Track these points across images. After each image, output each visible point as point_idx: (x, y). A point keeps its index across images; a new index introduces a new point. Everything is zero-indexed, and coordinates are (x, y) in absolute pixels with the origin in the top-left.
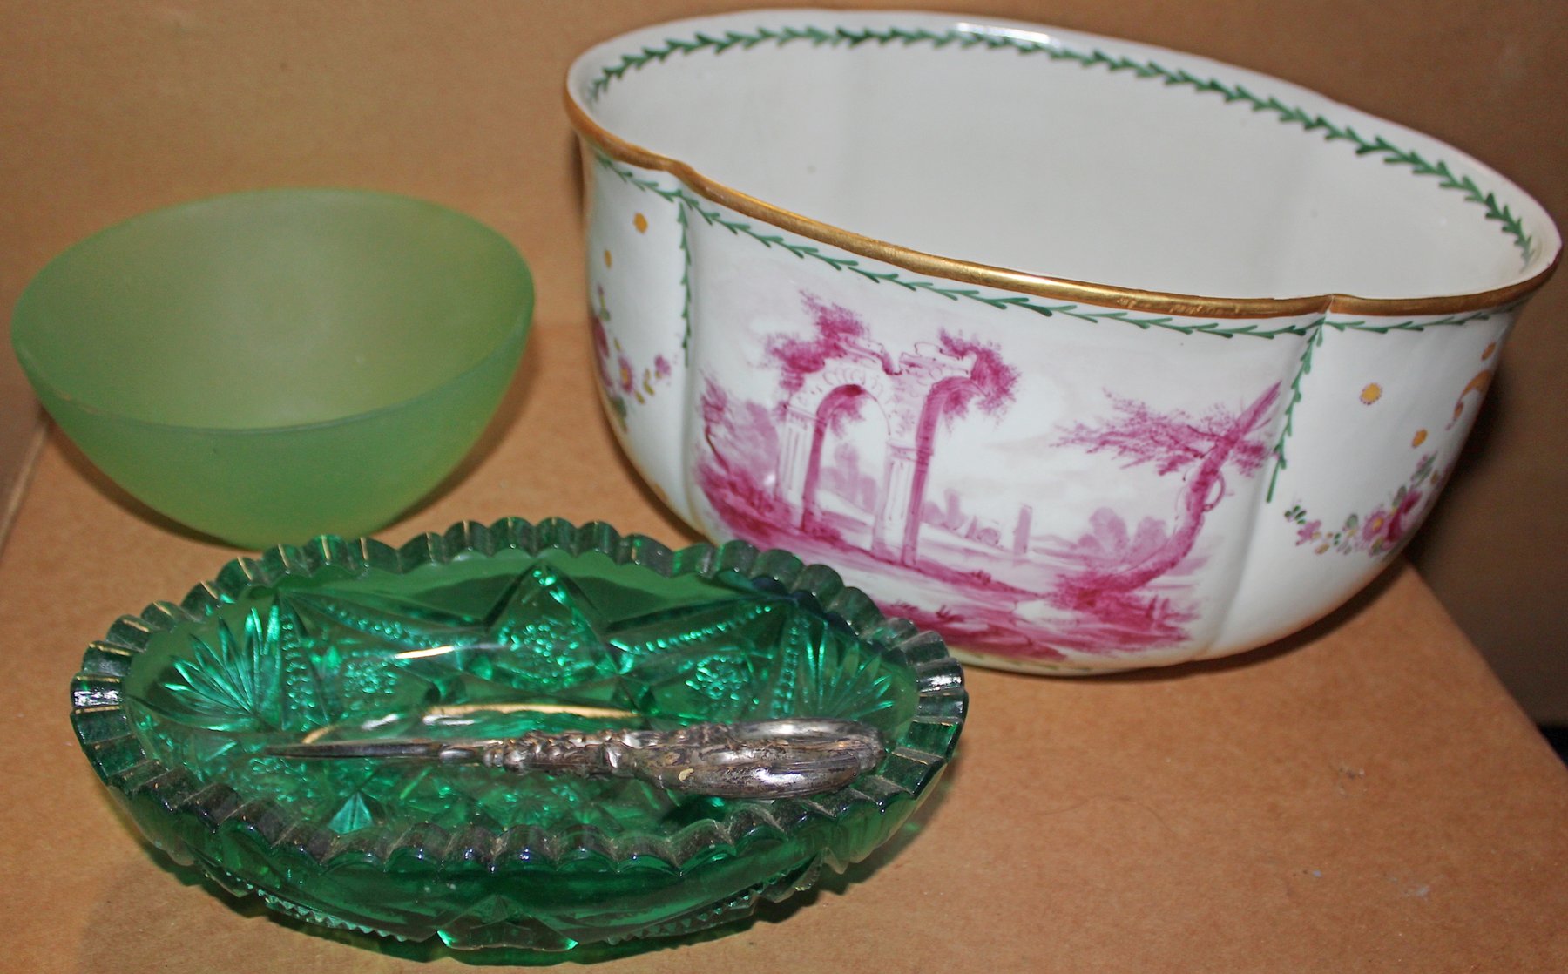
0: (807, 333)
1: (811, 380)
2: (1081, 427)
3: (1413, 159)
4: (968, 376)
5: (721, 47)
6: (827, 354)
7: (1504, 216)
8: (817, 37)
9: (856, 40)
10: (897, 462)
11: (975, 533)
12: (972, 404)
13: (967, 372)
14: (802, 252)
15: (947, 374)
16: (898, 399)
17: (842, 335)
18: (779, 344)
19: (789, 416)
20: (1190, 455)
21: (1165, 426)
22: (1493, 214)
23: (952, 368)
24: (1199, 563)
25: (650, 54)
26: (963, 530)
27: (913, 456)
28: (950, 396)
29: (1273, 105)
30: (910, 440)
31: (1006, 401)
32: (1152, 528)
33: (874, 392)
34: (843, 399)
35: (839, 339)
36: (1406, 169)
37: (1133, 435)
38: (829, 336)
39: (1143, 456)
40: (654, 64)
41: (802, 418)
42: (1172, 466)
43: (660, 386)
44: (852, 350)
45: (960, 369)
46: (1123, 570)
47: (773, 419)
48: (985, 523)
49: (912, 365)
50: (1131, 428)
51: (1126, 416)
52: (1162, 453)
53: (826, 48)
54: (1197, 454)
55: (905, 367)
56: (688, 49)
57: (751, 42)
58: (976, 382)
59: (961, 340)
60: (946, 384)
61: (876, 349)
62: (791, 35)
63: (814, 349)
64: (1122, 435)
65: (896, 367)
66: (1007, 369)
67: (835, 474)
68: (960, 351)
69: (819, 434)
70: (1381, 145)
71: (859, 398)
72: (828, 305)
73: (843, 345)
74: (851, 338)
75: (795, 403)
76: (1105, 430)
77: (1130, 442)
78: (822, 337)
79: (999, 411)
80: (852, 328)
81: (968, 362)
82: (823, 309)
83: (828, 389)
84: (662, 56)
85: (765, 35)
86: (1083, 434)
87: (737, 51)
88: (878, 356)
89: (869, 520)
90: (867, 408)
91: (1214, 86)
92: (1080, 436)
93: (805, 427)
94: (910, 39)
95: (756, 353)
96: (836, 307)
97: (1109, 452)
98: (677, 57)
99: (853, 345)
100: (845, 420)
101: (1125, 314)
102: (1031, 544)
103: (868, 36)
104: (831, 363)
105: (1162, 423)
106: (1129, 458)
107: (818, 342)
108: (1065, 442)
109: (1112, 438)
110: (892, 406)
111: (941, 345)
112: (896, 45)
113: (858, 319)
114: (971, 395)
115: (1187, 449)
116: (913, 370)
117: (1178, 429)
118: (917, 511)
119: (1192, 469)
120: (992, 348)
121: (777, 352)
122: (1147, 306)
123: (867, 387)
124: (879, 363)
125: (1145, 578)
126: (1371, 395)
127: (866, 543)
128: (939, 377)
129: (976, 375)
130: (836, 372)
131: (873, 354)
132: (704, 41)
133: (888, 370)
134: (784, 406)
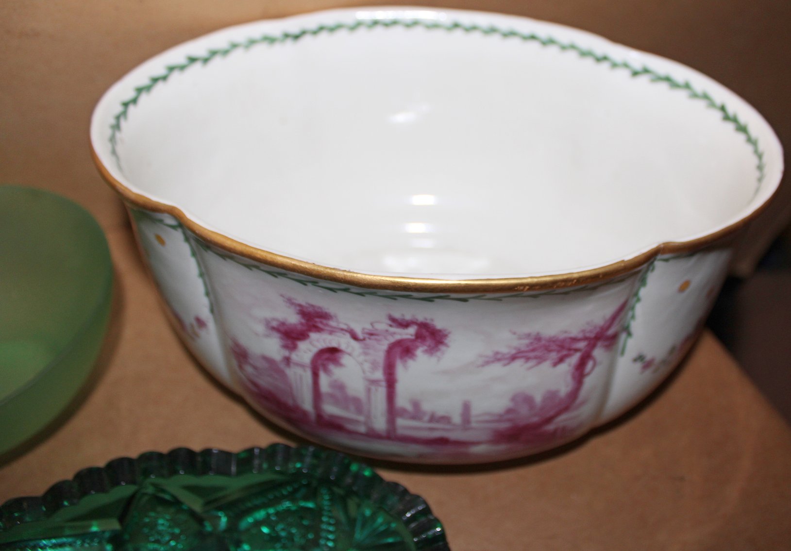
0: (293, 318)
1: (302, 345)
2: (497, 353)
3: (667, 79)
4: (413, 337)
5: (206, 61)
6: (310, 330)
7: (734, 120)
8: (270, 40)
9: (296, 37)
10: (373, 388)
11: (433, 418)
12: (420, 352)
13: (412, 335)
14: (276, 275)
15: (398, 337)
16: (366, 354)
17: (317, 320)
18: (275, 324)
19: (292, 365)
20: (572, 352)
21: (554, 341)
22: (727, 118)
23: (400, 334)
24: (583, 403)
25: (155, 80)
26: (426, 418)
27: (384, 384)
28: (404, 349)
29: (573, 47)
30: (379, 375)
31: (443, 348)
32: (551, 395)
33: (349, 350)
34: (326, 355)
35: (316, 322)
36: (663, 86)
37: (533, 350)
38: (308, 320)
39: (540, 360)
40: (160, 86)
41: (302, 366)
42: (561, 360)
43: (203, 333)
44: (327, 328)
45: (407, 334)
46: (535, 419)
47: (282, 366)
48: (440, 413)
49: (371, 334)
50: (531, 348)
51: (526, 341)
52: (554, 356)
53: (277, 48)
54: (577, 350)
55: (367, 336)
56: (182, 68)
57: (225, 53)
58: (419, 340)
59: (404, 319)
60: (399, 343)
61: (345, 327)
62: (252, 42)
63: (299, 327)
64: (526, 352)
65: (361, 336)
66: (440, 331)
67: (332, 396)
68: (405, 325)
69: (315, 376)
70: (646, 71)
71: (338, 355)
72: (303, 303)
73: (320, 325)
74: (325, 321)
75: (294, 356)
76: (514, 352)
77: (532, 354)
78: (303, 321)
79: (439, 354)
80: (325, 316)
81: (412, 331)
82: (300, 305)
83: (315, 350)
84: (164, 78)
85: (234, 46)
86: (499, 356)
87: (217, 61)
88: (346, 331)
89: (361, 418)
90: (345, 360)
91: (533, 37)
92: (497, 358)
93: (305, 371)
94: (332, 29)
95: (260, 328)
96: (309, 304)
97: (518, 364)
98: (176, 76)
99: (327, 325)
100: (332, 367)
101: (522, 294)
102: (473, 419)
103: (303, 33)
104: (313, 336)
105: (552, 340)
106: (531, 363)
107: (302, 324)
108: (487, 363)
109: (520, 355)
110: (362, 358)
111: (390, 322)
112: (324, 36)
113: (327, 311)
114: (417, 347)
115: (570, 349)
116: (373, 337)
117: (564, 340)
118: (392, 411)
119: (575, 359)
120: (428, 321)
121: (273, 328)
122: (537, 287)
123: (343, 347)
124: (348, 336)
125: (549, 420)
126: (683, 288)
127: (362, 429)
128: (392, 340)
129: (419, 337)
130: (318, 341)
131: (342, 330)
132: (192, 60)
133: (355, 337)
134: (287, 360)
